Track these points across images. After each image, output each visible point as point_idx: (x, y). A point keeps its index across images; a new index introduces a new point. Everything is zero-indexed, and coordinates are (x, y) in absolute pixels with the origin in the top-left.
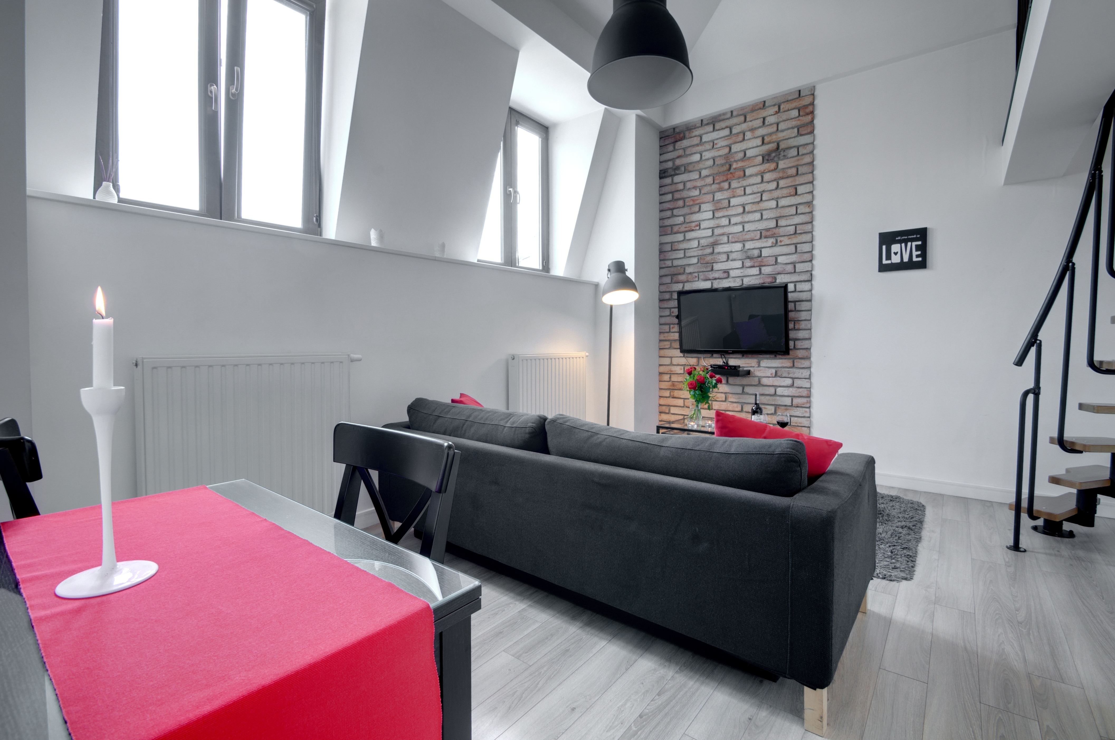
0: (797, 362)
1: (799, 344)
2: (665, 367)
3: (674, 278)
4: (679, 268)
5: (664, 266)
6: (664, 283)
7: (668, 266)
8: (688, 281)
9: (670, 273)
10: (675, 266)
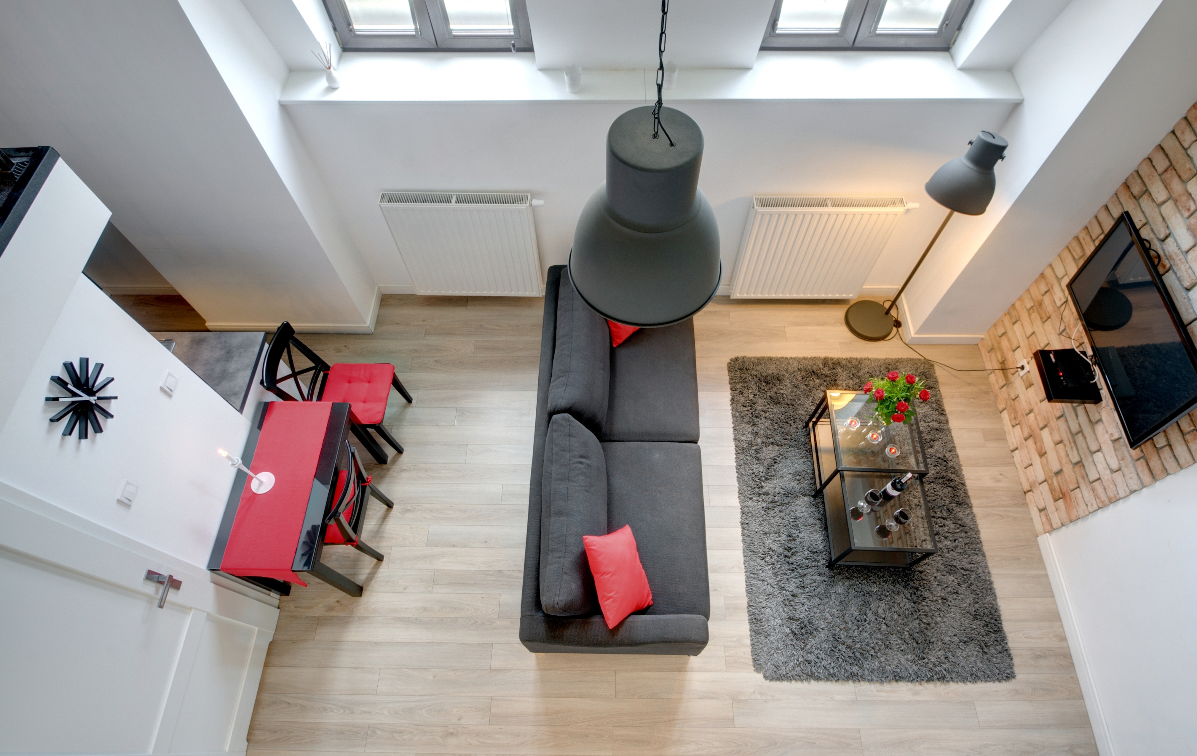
0: (1142, 463)
1: (1166, 453)
2: (1052, 274)
3: (1169, 172)
4: (1188, 165)
5: (1178, 134)
6: (1154, 163)
7: (1182, 143)
8: (1176, 201)
9: (1172, 158)
10: (1188, 155)
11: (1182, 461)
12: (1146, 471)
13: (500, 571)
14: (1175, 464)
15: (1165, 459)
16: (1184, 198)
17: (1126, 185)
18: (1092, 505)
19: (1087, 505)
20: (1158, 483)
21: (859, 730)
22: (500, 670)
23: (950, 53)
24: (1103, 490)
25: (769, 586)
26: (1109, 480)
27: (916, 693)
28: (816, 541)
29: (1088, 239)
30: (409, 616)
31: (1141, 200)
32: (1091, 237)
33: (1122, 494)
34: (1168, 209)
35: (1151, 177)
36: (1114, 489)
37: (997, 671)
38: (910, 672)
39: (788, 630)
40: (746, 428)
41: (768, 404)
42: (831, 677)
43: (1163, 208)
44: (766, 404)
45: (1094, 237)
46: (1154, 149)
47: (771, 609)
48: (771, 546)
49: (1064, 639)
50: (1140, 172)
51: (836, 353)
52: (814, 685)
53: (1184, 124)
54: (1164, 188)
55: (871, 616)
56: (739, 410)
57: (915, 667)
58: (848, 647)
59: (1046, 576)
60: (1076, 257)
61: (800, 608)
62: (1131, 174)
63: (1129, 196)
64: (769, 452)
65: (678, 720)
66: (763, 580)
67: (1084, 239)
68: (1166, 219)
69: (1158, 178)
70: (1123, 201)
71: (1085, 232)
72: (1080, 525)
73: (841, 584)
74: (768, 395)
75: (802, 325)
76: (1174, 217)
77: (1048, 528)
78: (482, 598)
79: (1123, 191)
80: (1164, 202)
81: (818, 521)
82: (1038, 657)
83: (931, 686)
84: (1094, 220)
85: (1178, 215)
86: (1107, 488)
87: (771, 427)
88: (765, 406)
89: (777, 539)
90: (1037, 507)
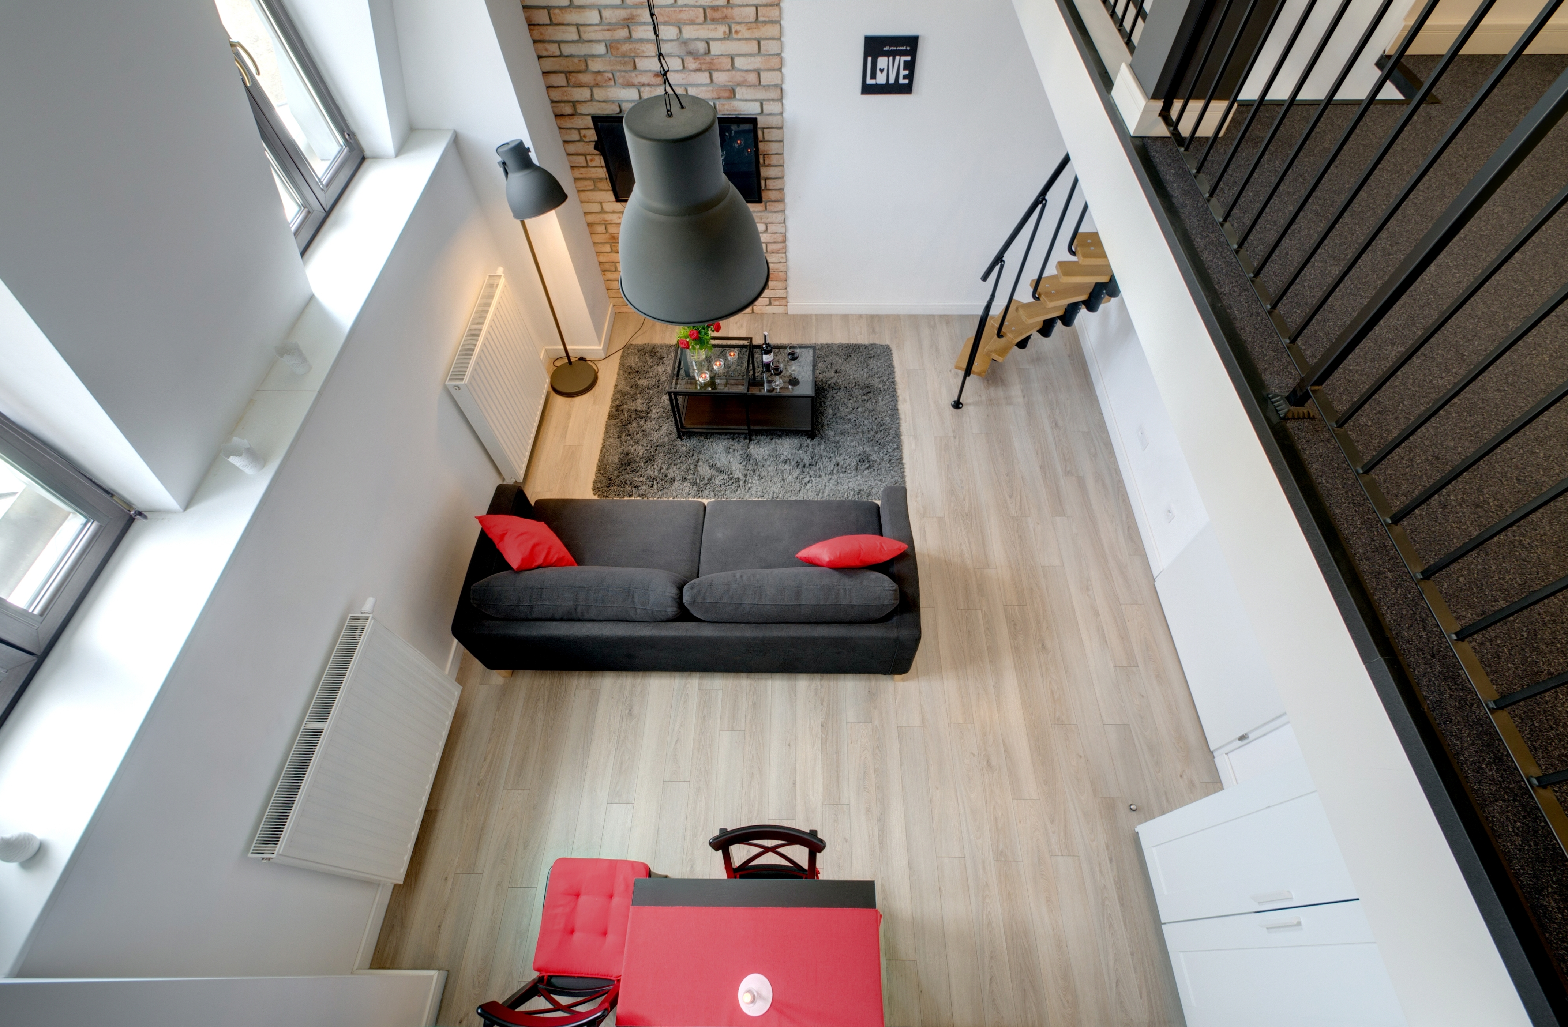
0: (770, 205)
1: (771, 184)
2: (594, 215)
3: (571, 77)
4: (576, 60)
5: (545, 53)
6: (555, 85)
7: (554, 55)
8: (597, 85)
9: (561, 69)
10: (567, 56)
11: (779, 175)
12: (776, 204)
13: (822, 726)
14: (780, 181)
15: (774, 186)
16: (599, 78)
17: (557, 116)
18: (782, 257)
19: (780, 262)
20: (786, 200)
21: (935, 437)
22: (922, 716)
23: (368, 158)
24: (776, 244)
25: (830, 481)
26: (771, 236)
27: (905, 400)
28: (790, 444)
29: (583, 170)
30: (876, 830)
31: (579, 111)
32: (583, 167)
33: (783, 230)
34: (599, 94)
35: (565, 93)
36: (778, 235)
37: (886, 353)
38: (891, 400)
39: (866, 472)
40: (677, 486)
41: (653, 465)
42: (899, 448)
43: (596, 97)
44: (652, 467)
45: (585, 165)
46: (544, 78)
47: (849, 482)
48: (794, 477)
49: (861, 316)
50: (555, 99)
51: (605, 408)
52: (906, 460)
53: (540, 45)
54: (581, 88)
55: (852, 416)
56: (656, 491)
57: (888, 397)
58: (876, 433)
59: (816, 315)
60: (592, 187)
61: (848, 461)
62: (552, 107)
63: (570, 119)
64: (704, 470)
65: (945, 557)
66: (825, 486)
67: (582, 174)
68: (607, 100)
69: (569, 89)
70: (571, 126)
71: (576, 170)
72: (791, 275)
73: (827, 432)
74: (643, 465)
75: (566, 432)
76: (608, 93)
77: (783, 302)
78: (851, 742)
79: (562, 122)
80: (592, 95)
81: (773, 441)
82: (874, 331)
83: (899, 392)
84: (571, 157)
85: (609, 89)
86: (775, 240)
87: (678, 466)
88: (654, 469)
89: (789, 472)
90: (767, 305)
